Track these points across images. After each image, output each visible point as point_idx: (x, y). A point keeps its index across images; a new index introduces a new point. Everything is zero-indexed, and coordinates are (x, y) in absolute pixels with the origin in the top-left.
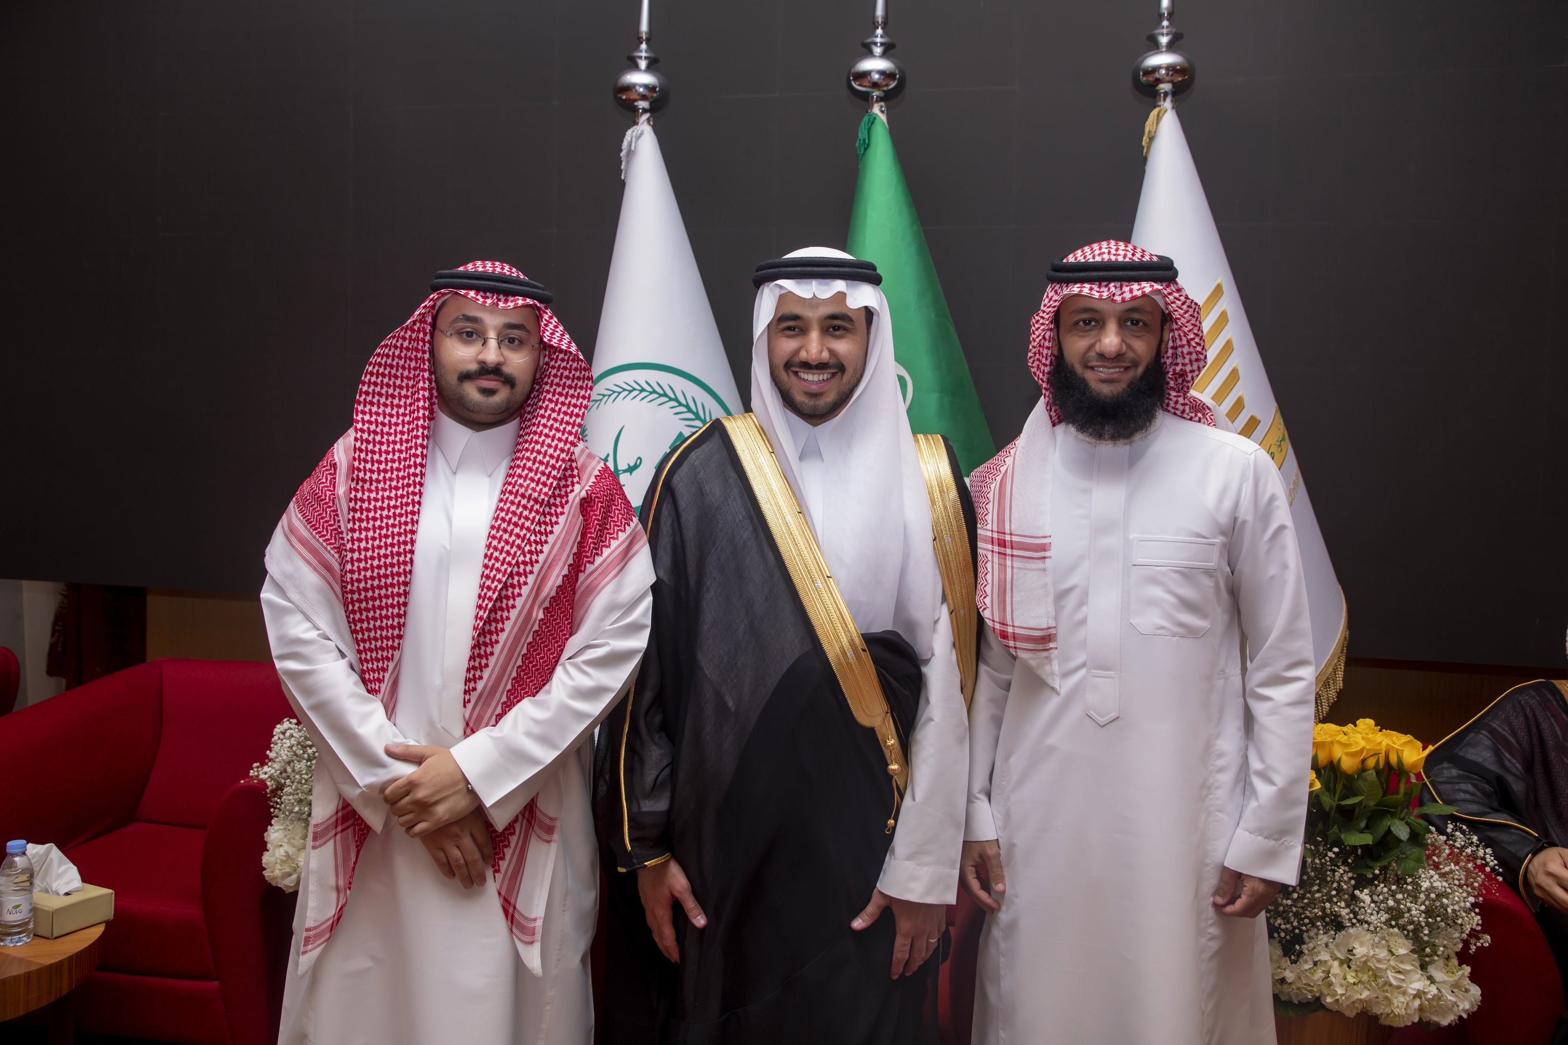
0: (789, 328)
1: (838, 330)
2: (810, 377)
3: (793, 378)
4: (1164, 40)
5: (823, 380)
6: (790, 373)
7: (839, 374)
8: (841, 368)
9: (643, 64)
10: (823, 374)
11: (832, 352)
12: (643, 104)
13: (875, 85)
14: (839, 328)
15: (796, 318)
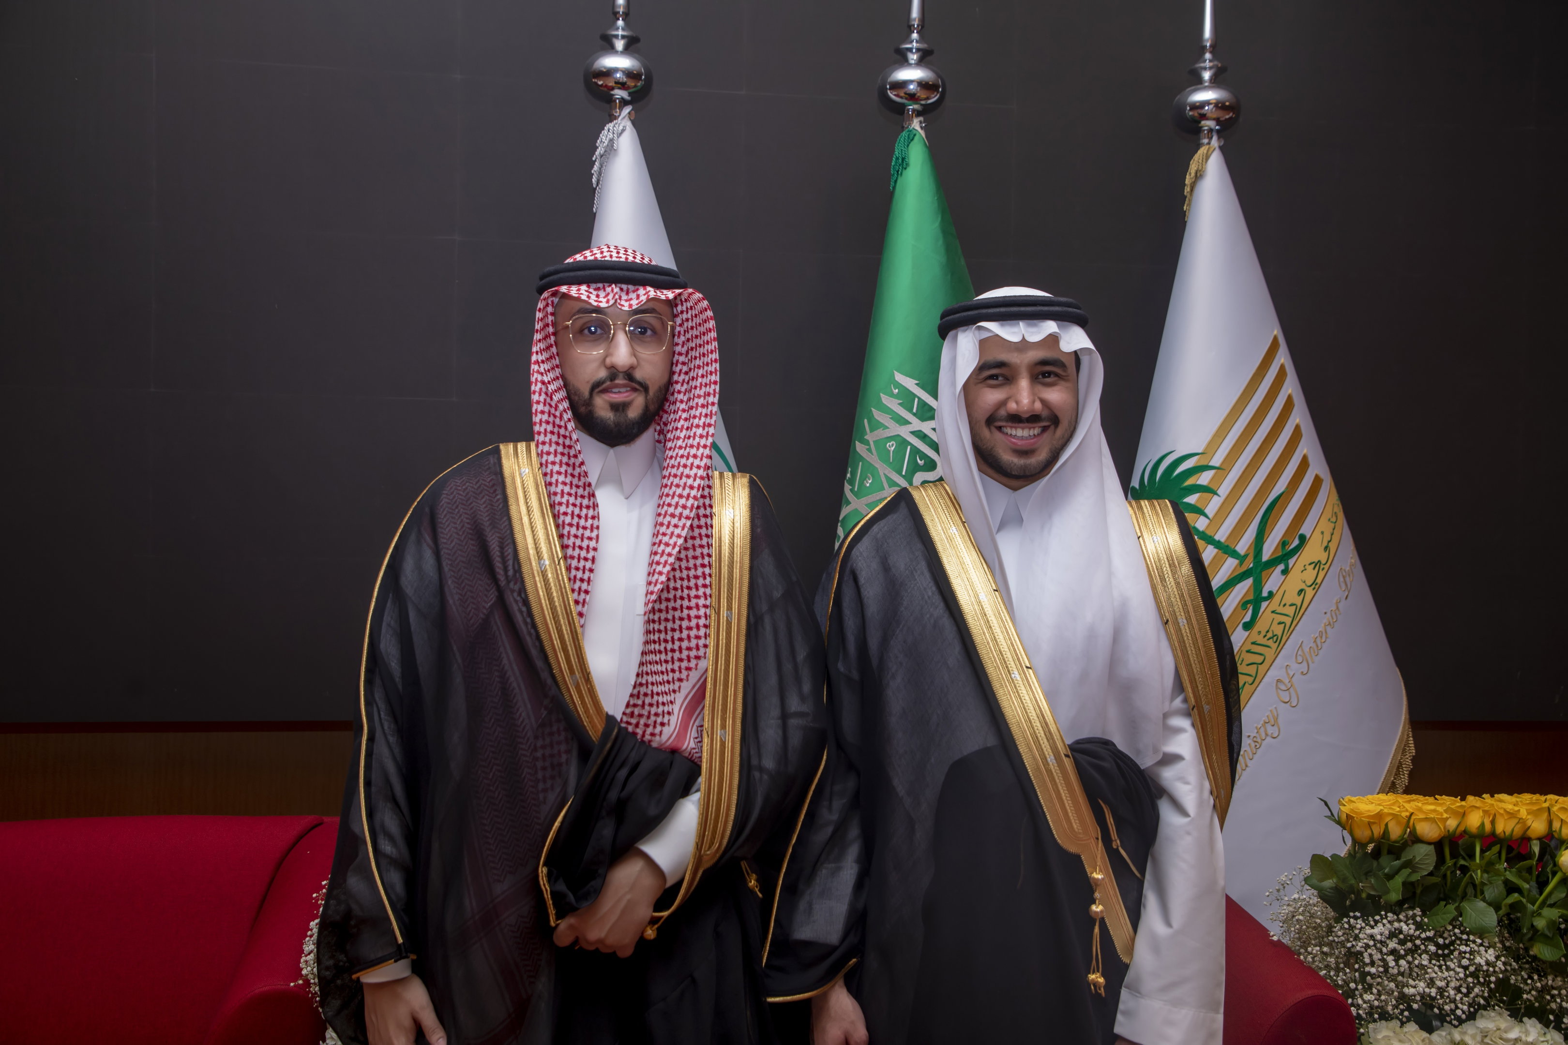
0: (991, 377)
1: (1049, 376)
2: (1020, 433)
3: (998, 435)
4: (1207, 75)
5: (1034, 435)
6: (993, 429)
7: (1052, 427)
8: (1055, 420)
9: (620, 45)
10: (1034, 428)
11: (1043, 402)
12: (620, 94)
13: (912, 97)
14: (1050, 374)
15: (1001, 365)
